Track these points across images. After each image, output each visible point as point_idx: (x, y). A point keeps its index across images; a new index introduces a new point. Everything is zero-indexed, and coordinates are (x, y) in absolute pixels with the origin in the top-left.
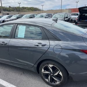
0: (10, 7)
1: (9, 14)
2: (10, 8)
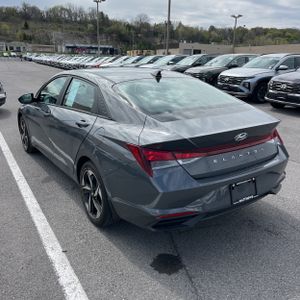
0: (212, 28)
1: (199, 52)
2: (213, 33)
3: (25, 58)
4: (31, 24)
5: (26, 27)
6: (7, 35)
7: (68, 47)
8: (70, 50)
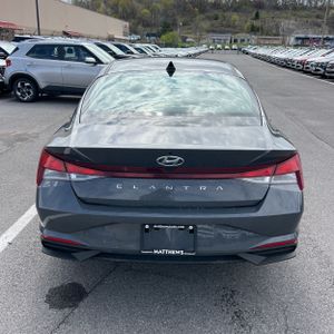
3: (244, 52)
4: (263, 14)
5: (257, 16)
6: (235, 27)
7: (297, 39)
8: (299, 42)
